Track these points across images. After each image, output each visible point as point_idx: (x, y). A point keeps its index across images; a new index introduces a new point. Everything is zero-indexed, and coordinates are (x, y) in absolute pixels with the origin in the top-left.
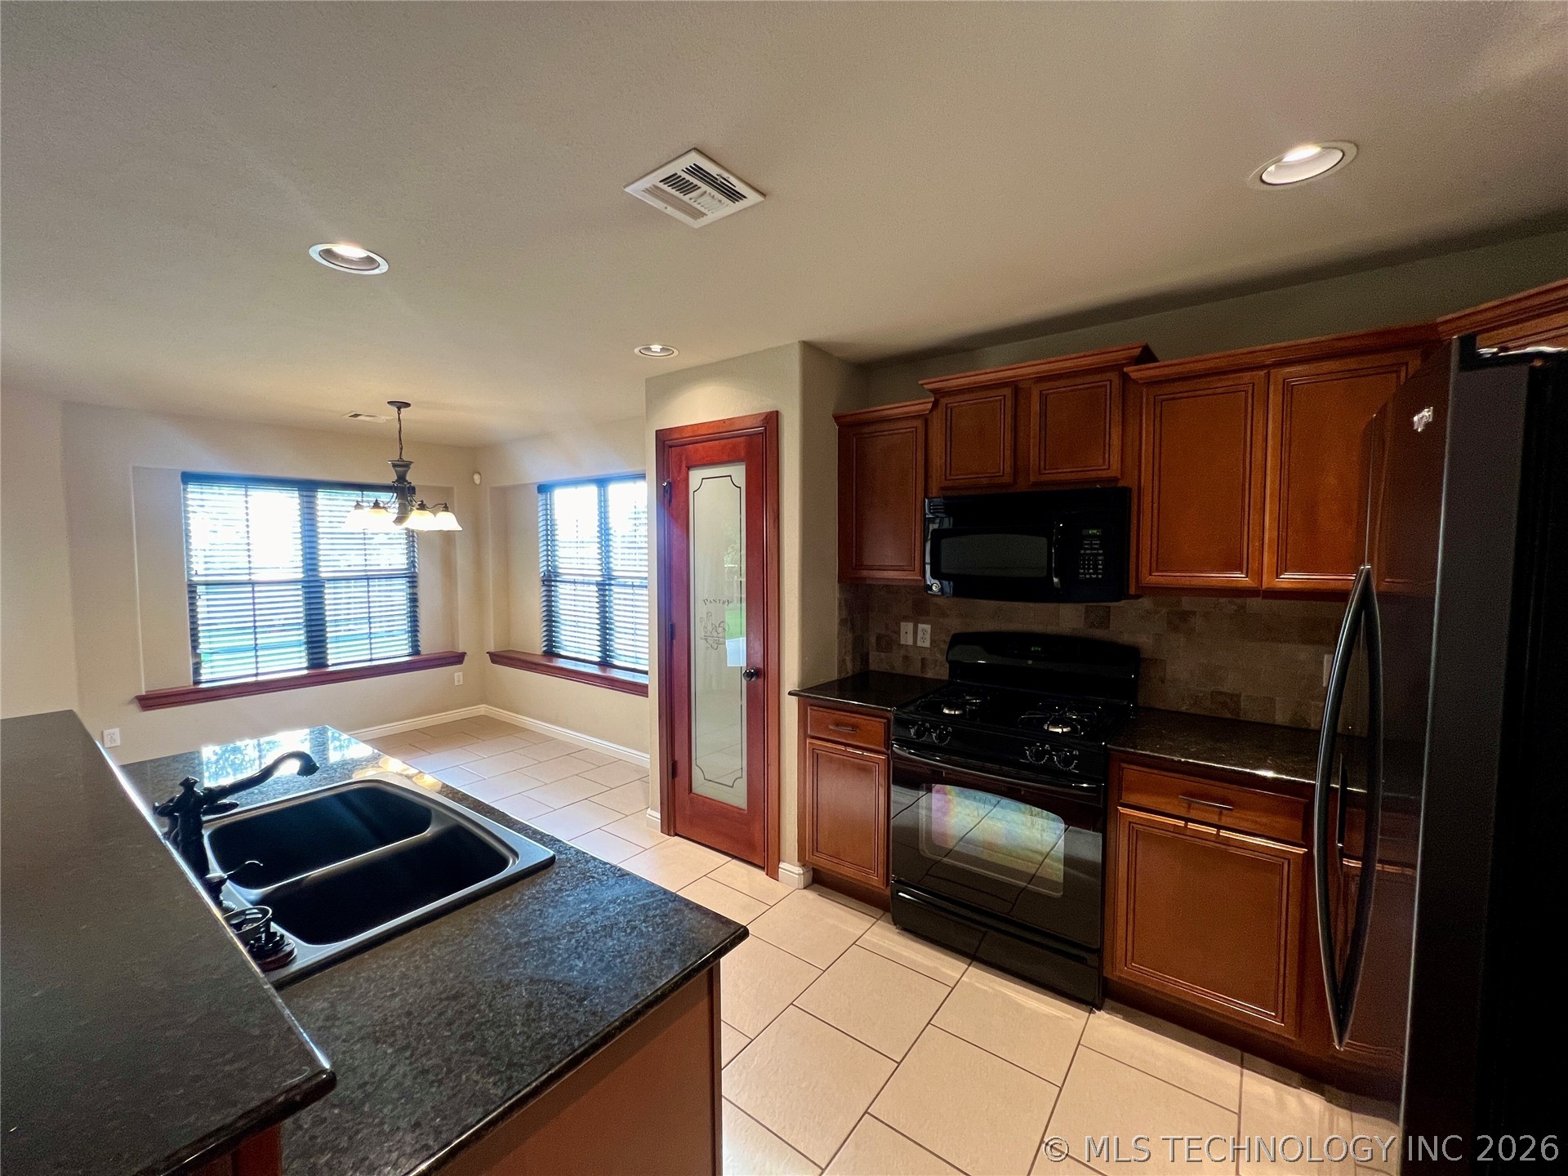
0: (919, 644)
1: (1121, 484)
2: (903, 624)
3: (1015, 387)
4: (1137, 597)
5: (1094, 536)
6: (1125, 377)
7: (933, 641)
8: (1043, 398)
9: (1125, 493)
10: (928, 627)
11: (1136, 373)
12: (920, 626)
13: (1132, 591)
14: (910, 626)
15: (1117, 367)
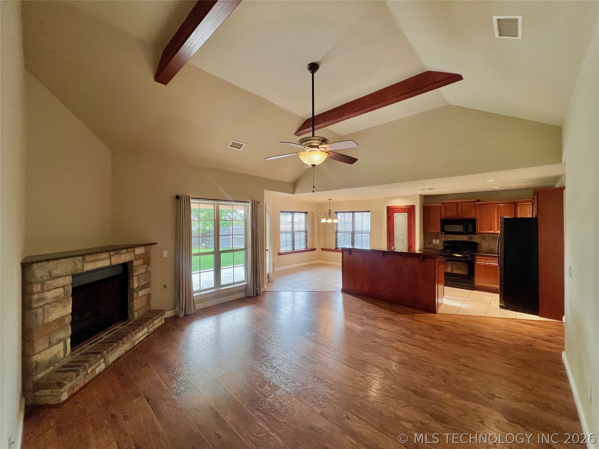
0: (437, 243)
1: (474, 218)
2: (433, 240)
3: (457, 203)
4: (477, 234)
5: (470, 226)
6: (474, 204)
7: (439, 242)
8: (461, 206)
9: (475, 220)
10: (438, 240)
11: (476, 203)
12: (437, 240)
13: (477, 233)
14: (435, 240)
15: (473, 202)
